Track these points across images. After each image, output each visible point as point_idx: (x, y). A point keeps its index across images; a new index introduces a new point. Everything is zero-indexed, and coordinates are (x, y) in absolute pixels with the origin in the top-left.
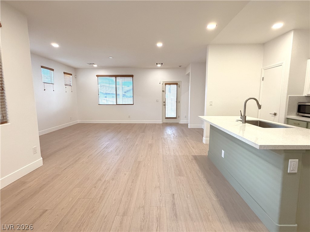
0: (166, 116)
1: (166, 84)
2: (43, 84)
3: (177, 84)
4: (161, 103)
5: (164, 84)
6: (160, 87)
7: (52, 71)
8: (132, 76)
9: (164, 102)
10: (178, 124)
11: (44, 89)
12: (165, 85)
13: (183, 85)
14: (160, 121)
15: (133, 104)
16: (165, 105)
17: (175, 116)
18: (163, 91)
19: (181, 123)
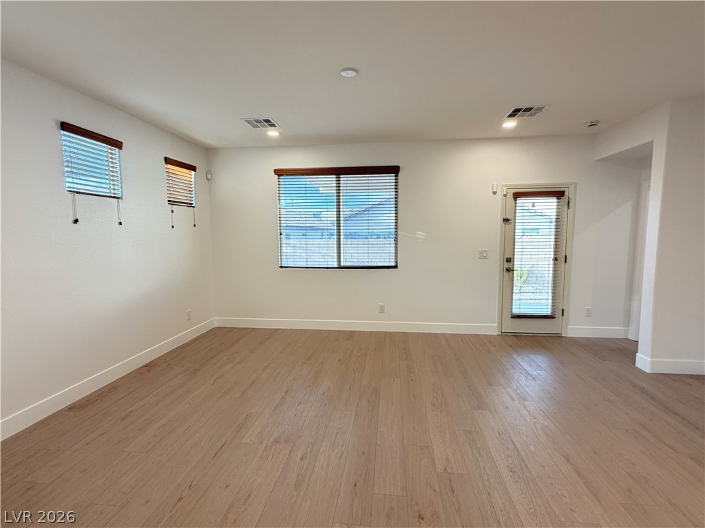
0: (516, 311)
1: (517, 195)
2: (70, 195)
3: (559, 194)
4: (497, 265)
5: (510, 197)
6: (495, 208)
7: (116, 150)
8: (394, 170)
9: (509, 260)
10: (558, 336)
11: (73, 219)
12: (515, 199)
13: (581, 198)
14: (490, 327)
15: (396, 267)
16: (510, 270)
17: (548, 311)
18: (506, 220)
19: (569, 335)
